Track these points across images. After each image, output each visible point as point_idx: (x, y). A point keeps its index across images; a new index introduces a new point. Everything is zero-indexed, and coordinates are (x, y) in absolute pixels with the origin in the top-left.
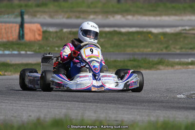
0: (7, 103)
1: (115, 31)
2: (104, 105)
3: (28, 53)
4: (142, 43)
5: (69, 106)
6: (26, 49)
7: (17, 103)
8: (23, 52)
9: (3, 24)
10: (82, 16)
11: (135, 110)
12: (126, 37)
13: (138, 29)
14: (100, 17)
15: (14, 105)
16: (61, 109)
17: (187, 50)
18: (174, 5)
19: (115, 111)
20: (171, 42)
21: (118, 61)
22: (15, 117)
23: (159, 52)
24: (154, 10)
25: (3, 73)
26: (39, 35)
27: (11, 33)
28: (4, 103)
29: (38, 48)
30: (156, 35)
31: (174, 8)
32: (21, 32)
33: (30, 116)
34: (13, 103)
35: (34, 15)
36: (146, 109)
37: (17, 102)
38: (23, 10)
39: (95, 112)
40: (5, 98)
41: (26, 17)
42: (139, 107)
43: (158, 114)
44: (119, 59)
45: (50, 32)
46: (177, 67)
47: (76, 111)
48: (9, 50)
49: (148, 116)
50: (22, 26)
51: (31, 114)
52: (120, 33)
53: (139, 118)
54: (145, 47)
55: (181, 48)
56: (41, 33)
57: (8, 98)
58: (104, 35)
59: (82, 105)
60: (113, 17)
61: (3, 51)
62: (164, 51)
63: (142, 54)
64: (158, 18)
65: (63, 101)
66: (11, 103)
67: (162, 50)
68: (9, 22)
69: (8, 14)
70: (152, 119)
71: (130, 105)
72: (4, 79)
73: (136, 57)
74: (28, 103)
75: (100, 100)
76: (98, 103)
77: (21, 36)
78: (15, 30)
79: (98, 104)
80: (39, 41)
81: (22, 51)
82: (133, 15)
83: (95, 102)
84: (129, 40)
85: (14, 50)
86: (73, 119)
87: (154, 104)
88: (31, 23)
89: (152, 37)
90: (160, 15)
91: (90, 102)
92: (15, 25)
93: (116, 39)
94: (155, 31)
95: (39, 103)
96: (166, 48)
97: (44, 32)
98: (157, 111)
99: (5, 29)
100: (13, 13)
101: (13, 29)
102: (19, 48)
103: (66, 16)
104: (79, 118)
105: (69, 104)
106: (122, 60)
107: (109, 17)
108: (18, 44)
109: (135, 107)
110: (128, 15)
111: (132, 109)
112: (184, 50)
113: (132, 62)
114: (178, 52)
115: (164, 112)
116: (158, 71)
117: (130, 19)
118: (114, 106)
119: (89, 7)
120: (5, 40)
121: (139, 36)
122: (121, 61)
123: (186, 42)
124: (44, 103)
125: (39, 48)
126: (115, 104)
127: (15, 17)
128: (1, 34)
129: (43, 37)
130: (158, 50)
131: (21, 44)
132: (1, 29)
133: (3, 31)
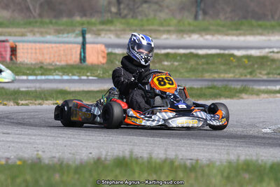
0: (64, 137)
1: (191, 53)
2: (177, 140)
3: (90, 78)
4: (222, 67)
5: (136, 141)
6: (89, 74)
7: (76, 138)
8: (84, 78)
9: (62, 45)
11: (213, 147)
12: (203, 60)
13: (218, 51)
14: (174, 36)
15: (72, 140)
16: (128, 145)
17: (276, 76)
18: (260, 23)
19: (189, 148)
20: (256, 66)
21: (194, 88)
22: (74, 154)
23: (243, 78)
24: (237, 29)
26: (104, 57)
27: (72, 55)
28: (61, 137)
30: (239, 59)
31: (260, 26)
32: (82, 54)
33: (91, 153)
34: (71, 138)
35: (98, 34)
36: (225, 146)
37: (76, 136)
38: (86, 29)
39: (166, 150)
41: (88, 36)
42: (217, 144)
43: (240, 151)
44: (195, 87)
45: (115, 54)
46: (263, 96)
47: (144, 148)
48: (68, 75)
49: (228, 154)
50: (84, 44)
51: (92, 151)
52: (197, 56)
53: (217, 156)
54: (225, 72)
55: (268, 74)
56: (106, 56)
57: (65, 132)
58: (178, 58)
59: (151, 140)
60: (190, 37)
61: (61, 76)
62: (249, 77)
63: (224, 80)
64: (242, 38)
65: (129, 135)
66: (69, 138)
67: (246, 76)
68: (68, 43)
69: (68, 33)
70: (233, 157)
71: (207, 140)
73: (215, 83)
74: (88, 138)
76: (169, 138)
77: (83, 59)
78: (76, 52)
80: (103, 64)
81: (83, 76)
82: (213, 35)
83: (166, 137)
84: (208, 63)
85: (73, 75)
88: (94, 43)
89: (234, 60)
90: (244, 35)
91: (160, 137)
92: (76, 45)
93: (193, 62)
94: (238, 53)
95: (101, 138)
96: (251, 73)
97: (109, 54)
98: (238, 148)
99: (64, 50)
100: (73, 31)
101: (74, 51)
102: (80, 73)
104: (145, 155)
106: (199, 87)
107: (185, 36)
108: (78, 68)
109: (213, 143)
110: (207, 34)
111: (209, 145)
112: (271, 76)
113: (211, 90)
114: (265, 78)
115: (247, 149)
116: (241, 100)
117: (210, 39)
118: (189, 141)
119: (161, 25)
120: (63, 63)
121: (219, 60)
122: (197, 89)
123: (274, 66)
124: (107, 138)
125: (104, 73)
126: (190, 139)
127: (75, 37)
128: (59, 56)
129: (107, 60)
130: (241, 75)
131: (82, 68)
132: (60, 51)
133: (62, 52)
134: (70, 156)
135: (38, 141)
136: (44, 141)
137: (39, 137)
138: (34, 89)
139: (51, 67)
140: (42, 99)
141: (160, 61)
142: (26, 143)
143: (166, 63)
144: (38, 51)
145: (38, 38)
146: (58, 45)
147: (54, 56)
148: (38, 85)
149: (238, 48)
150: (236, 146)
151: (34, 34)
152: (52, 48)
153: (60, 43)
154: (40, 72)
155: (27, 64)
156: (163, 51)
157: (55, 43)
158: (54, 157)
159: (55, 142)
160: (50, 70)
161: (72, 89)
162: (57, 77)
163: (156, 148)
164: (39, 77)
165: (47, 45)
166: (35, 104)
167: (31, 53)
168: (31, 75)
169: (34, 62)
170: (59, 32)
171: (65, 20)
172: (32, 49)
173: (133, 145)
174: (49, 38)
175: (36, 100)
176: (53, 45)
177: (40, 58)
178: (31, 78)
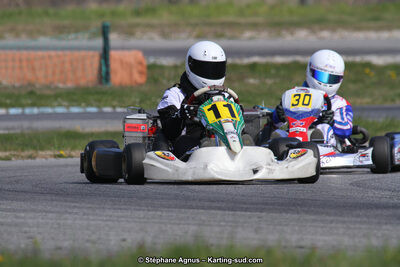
0: (76, 213)
1: (296, 63)
2: (275, 215)
3: (119, 110)
4: (352, 87)
5: (203, 218)
6: (115, 103)
7: (97, 214)
8: (108, 109)
9: (67, 52)
10: (228, 33)
11: (339, 225)
14: (264, 34)
15: (91, 218)
16: (188, 224)
19: (297, 228)
22: (94, 242)
23: (388, 104)
24: (376, 19)
25: (68, 152)
26: (141, 73)
27: (84, 70)
28: (70, 213)
29: (138, 100)
30: (380, 70)
32: (104, 69)
33: (124, 240)
34: (88, 214)
35: (129, 32)
36: (361, 223)
37: (97, 211)
38: (108, 23)
39: (257, 231)
40: (73, 204)
41: (114, 38)
42: (346, 219)
43: (386, 232)
45: (162, 67)
47: (217, 229)
48: (79, 105)
49: (366, 236)
50: (105, 55)
51: (126, 235)
53: (346, 241)
56: (145, 70)
57: (77, 205)
58: (273, 71)
59: (229, 215)
60: (292, 34)
61: (68, 107)
62: (398, 103)
64: (385, 35)
65: (191, 207)
66: (84, 214)
67: (393, 100)
68: (78, 49)
69: (76, 31)
70: (375, 242)
71: (328, 214)
72: (71, 165)
74: (120, 213)
75: (267, 204)
76: (262, 210)
77: (104, 76)
78: (91, 64)
79: (264, 214)
80: (141, 85)
81: (105, 106)
82: (333, 30)
83: (256, 210)
85: (89, 105)
86: (212, 245)
87: (379, 212)
88: (123, 48)
89: (372, 74)
90: (390, 28)
91: (246, 210)
92: (91, 53)
94: (378, 60)
95: (141, 214)
97: (151, 67)
98: (384, 227)
99: (71, 62)
100: (86, 29)
101: (88, 63)
102: (100, 101)
103: (195, 33)
104: (224, 242)
105: (203, 215)
107: (284, 32)
108: (97, 93)
109: (340, 219)
110: (322, 29)
111: (332, 222)
117: (327, 37)
118: (296, 216)
119: (241, 14)
120: (70, 85)
124: (151, 213)
125: (141, 101)
126: (298, 213)
127: (90, 38)
128: (62, 72)
129: (148, 78)
130: (385, 100)
131: (104, 93)
132: (63, 63)
133: (67, 66)
134: (88, 245)
135: (30, 221)
136: (41, 221)
137: (31, 215)
138: (18, 131)
139: (48, 92)
140: (35, 148)
141: (242, 78)
142: (10, 225)
143: (252, 81)
144: (24, 64)
145: (24, 41)
146: (60, 53)
147: (54, 73)
148: (26, 124)
149: (379, 52)
150: (379, 223)
151: (17, 35)
152: (50, 57)
153: (63, 49)
154: (29, 102)
155: (6, 88)
156: (246, 61)
157: (55, 49)
158: (60, 248)
159: (62, 222)
160: (47, 97)
161: (88, 130)
162: (60, 110)
163: (240, 229)
164: (28, 111)
165: (40, 53)
166: (22, 157)
167: (6, 68)
168: (13, 106)
169: (17, 84)
170: (60, 30)
171: (70, 8)
172: (13, 60)
173: (199, 225)
174: (43, 41)
175: (23, 150)
176: (53, 53)
177: (29, 75)
178: (13, 111)
